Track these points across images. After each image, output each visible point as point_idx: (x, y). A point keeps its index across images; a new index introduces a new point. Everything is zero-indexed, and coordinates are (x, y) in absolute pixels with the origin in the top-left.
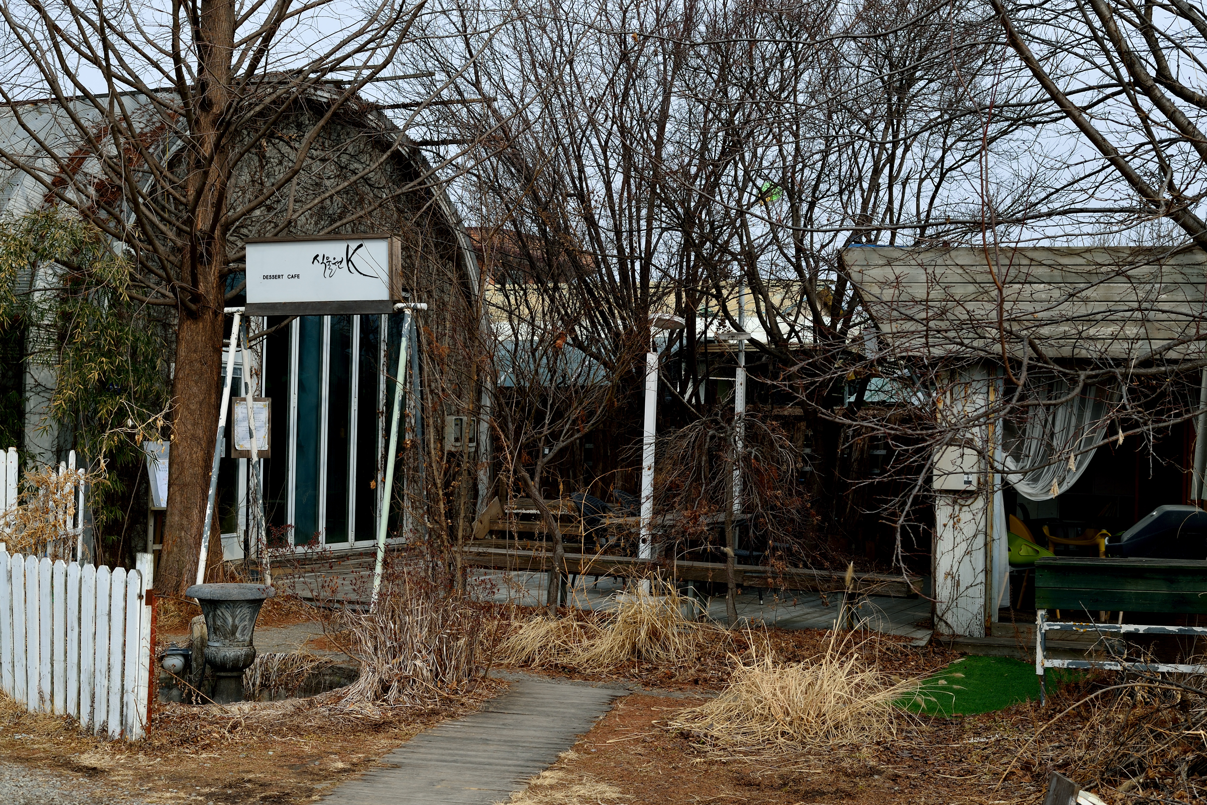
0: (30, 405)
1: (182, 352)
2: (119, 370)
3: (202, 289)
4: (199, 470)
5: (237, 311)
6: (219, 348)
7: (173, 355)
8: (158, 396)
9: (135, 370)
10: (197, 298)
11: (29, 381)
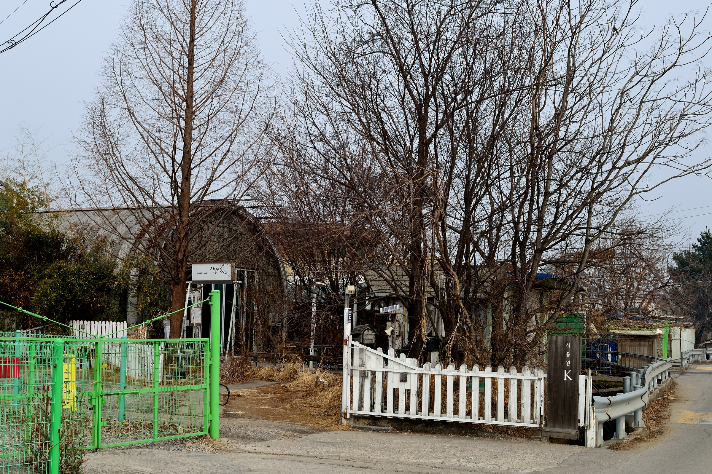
0: (129, 309)
1: (174, 294)
2: (156, 299)
3: (180, 275)
4: (178, 328)
5: (189, 283)
6: (185, 292)
7: (172, 294)
8: (167, 307)
9: (161, 299)
10: (178, 279)
11: (129, 302)
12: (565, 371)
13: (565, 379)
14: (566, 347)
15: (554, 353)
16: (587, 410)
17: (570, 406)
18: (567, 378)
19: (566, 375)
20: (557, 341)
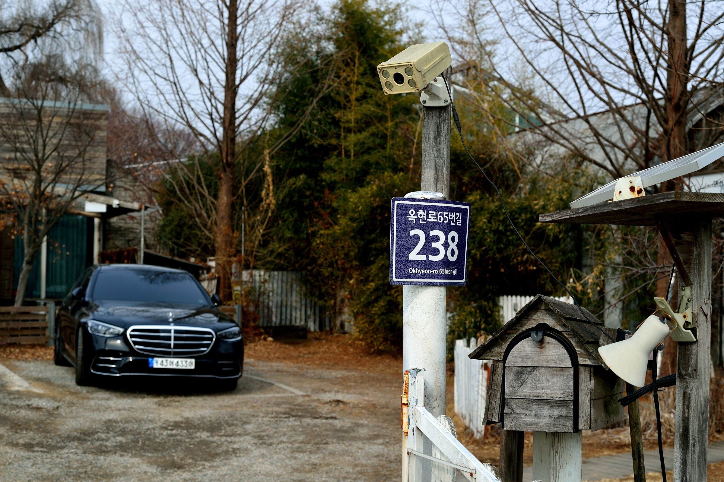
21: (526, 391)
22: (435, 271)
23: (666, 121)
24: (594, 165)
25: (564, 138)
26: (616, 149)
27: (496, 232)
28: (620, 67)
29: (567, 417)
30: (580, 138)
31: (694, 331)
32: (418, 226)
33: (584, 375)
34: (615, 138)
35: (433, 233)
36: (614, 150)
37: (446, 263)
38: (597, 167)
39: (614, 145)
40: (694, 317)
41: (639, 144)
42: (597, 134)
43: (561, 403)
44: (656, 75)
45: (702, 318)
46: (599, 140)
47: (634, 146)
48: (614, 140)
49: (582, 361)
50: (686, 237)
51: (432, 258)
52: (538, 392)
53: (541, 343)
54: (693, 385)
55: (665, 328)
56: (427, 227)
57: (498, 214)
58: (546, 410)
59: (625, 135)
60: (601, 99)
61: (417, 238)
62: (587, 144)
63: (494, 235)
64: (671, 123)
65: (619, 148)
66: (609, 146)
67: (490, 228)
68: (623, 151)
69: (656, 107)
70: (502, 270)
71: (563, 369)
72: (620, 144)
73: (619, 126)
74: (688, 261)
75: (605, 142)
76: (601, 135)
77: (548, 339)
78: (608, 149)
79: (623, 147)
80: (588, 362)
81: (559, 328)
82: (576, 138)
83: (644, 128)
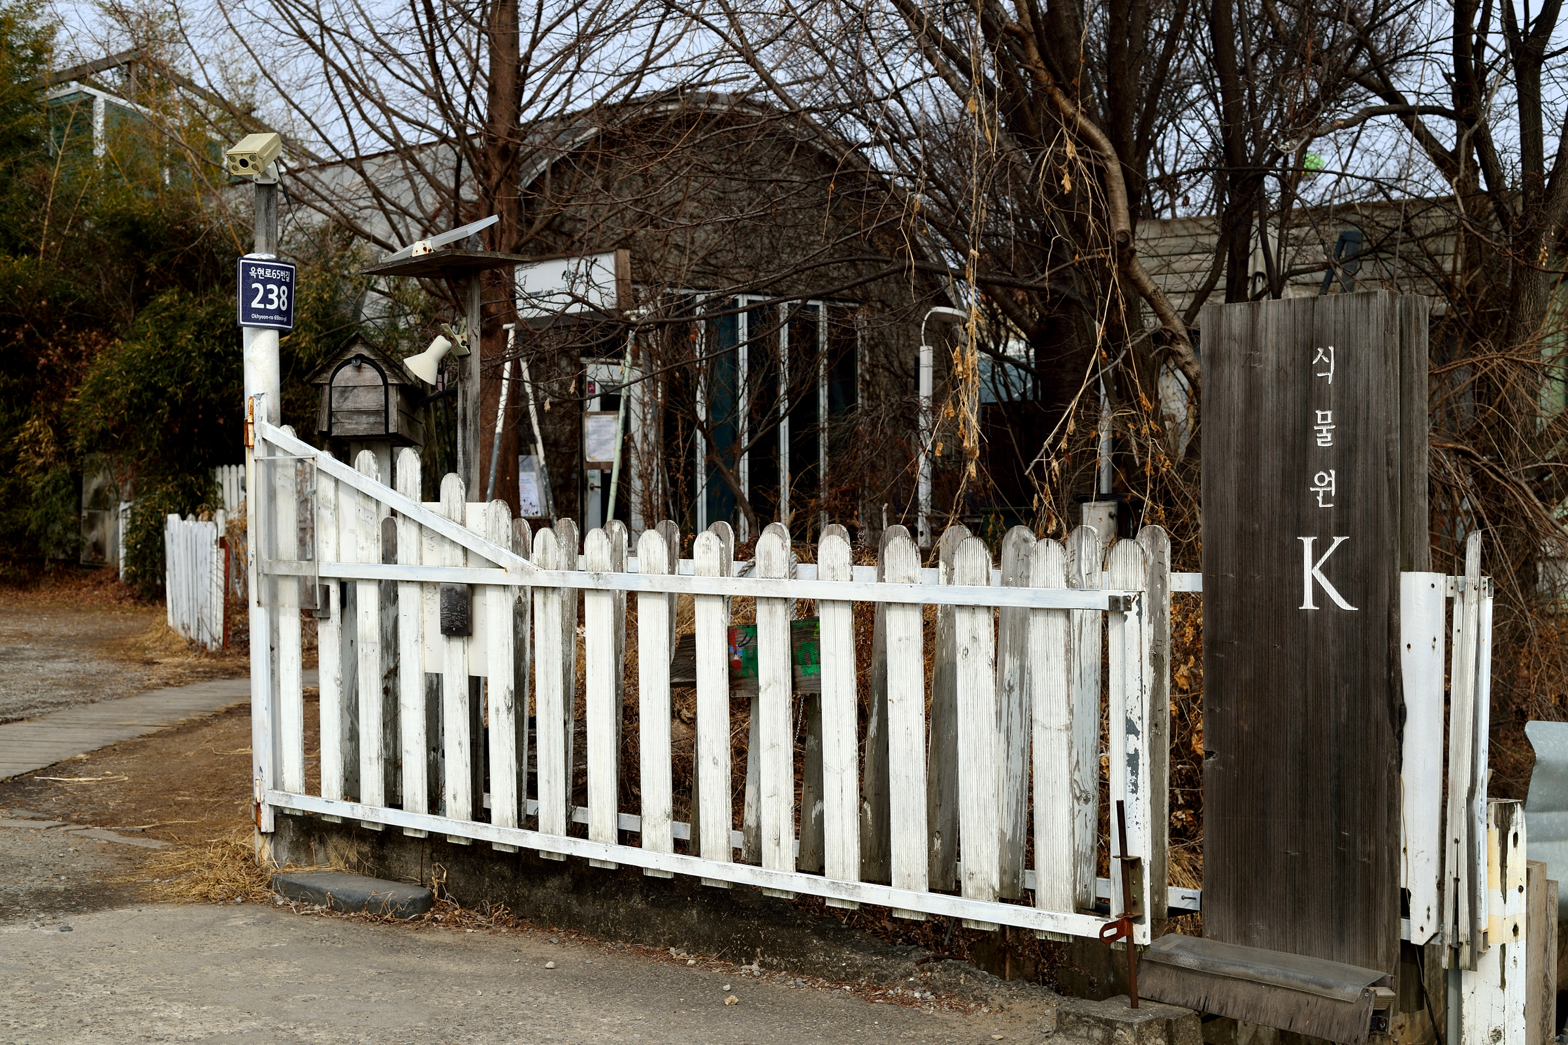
12: (1308, 542)
13: (1308, 604)
14: (1308, 370)
15: (1236, 425)
16: (1458, 828)
17: (1339, 795)
18: (1319, 594)
19: (1311, 572)
20: (1252, 339)
21: (349, 405)
22: (271, 318)
23: (487, 175)
24: (371, 244)
25: (324, 199)
26: (408, 218)
27: (209, 355)
28: (412, 85)
29: (380, 423)
30: (349, 201)
31: (469, 347)
32: (257, 280)
33: (393, 393)
34: (407, 200)
35: (269, 287)
36: (405, 220)
37: (278, 311)
38: (376, 248)
39: (405, 212)
40: (469, 337)
41: (445, 211)
42: (377, 194)
43: (376, 413)
44: (470, 99)
45: (474, 338)
46: (381, 204)
47: (437, 213)
48: (403, 203)
49: (390, 381)
50: (462, 282)
51: (268, 307)
52: (358, 405)
53: (359, 368)
54: (469, 384)
55: (449, 344)
56: (265, 282)
57: (212, 326)
58: (364, 419)
59: (421, 195)
60: (384, 137)
61: (257, 290)
62: (361, 209)
63: (207, 362)
64: (495, 178)
65: (411, 216)
66: (396, 213)
67: (200, 349)
68: (419, 221)
69: (470, 152)
70: (221, 421)
71: (376, 387)
72: (414, 210)
73: (412, 181)
74: (464, 300)
75: (389, 207)
76: (384, 197)
77: (364, 365)
78: (395, 218)
79: (419, 215)
80: (395, 382)
81: (372, 357)
82: (341, 199)
83: (452, 185)
